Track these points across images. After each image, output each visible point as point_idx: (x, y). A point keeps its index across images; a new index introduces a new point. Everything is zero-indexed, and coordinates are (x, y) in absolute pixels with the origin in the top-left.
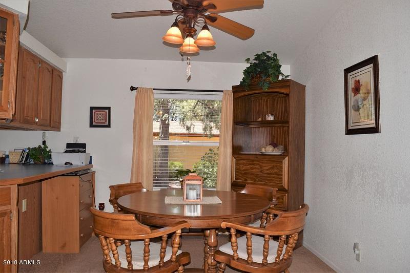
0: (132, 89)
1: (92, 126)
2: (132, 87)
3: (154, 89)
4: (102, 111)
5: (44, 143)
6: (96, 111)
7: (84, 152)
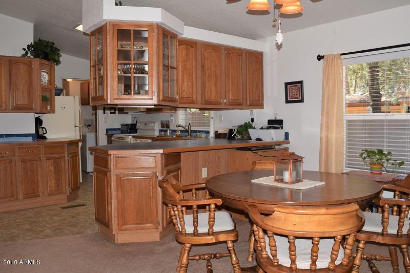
0: (320, 58)
1: (287, 102)
2: (319, 56)
3: (342, 55)
4: (295, 86)
5: (252, 120)
6: (291, 87)
7: (282, 128)
